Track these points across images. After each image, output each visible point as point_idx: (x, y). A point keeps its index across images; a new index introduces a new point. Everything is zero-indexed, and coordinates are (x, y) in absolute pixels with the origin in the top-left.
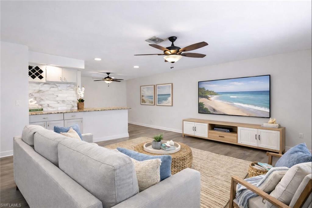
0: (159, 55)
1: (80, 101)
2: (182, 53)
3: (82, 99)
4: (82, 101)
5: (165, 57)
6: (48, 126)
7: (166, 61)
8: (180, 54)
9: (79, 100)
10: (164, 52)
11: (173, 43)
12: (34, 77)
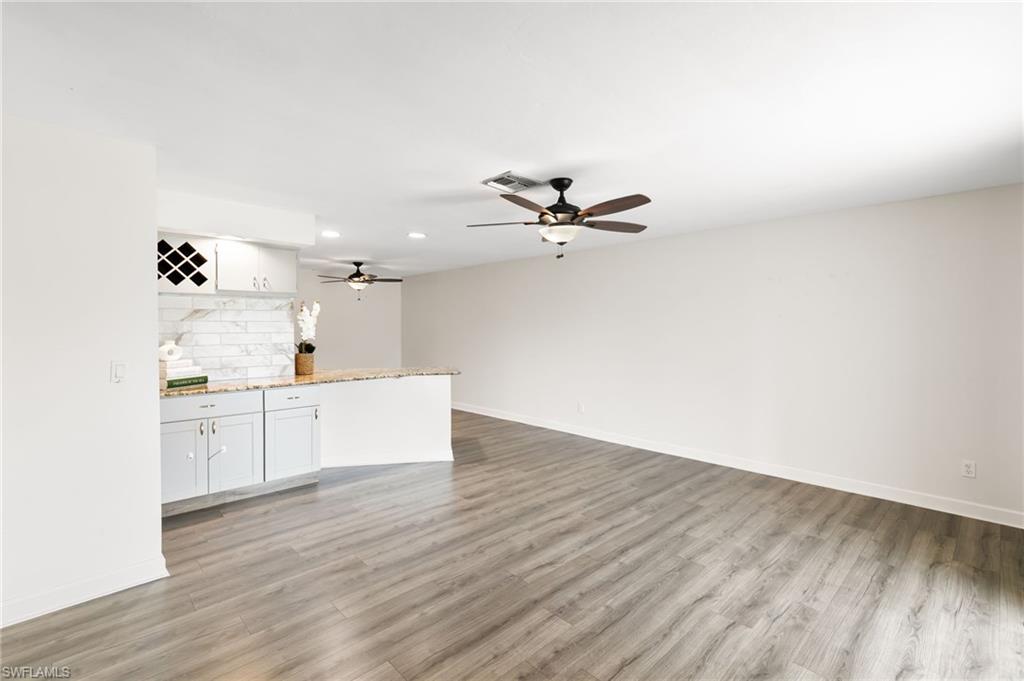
0: (526, 224)
1: (303, 347)
2: (586, 220)
3: (311, 343)
4: (307, 348)
5: (543, 230)
6: (214, 432)
7: (544, 240)
8: (580, 223)
9: (301, 344)
10: (540, 217)
11: (562, 194)
12: (177, 278)
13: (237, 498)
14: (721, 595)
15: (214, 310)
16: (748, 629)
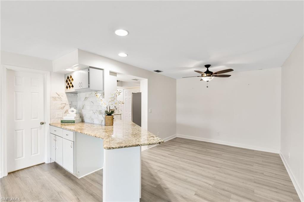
12: (70, 87)
15: (88, 97)
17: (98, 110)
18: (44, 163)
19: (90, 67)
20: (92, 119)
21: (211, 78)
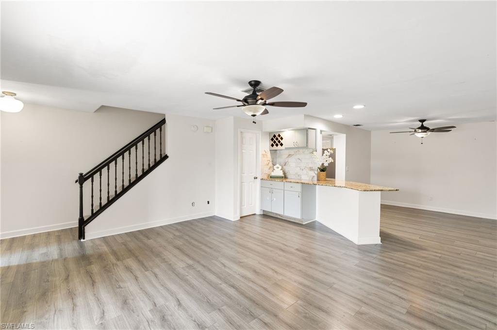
12: (277, 145)
13: (280, 217)
14: (178, 310)
15: (293, 155)
16: (149, 309)
17: (307, 166)
18: (255, 214)
19: (309, 128)
20: (298, 175)
21: (427, 134)
